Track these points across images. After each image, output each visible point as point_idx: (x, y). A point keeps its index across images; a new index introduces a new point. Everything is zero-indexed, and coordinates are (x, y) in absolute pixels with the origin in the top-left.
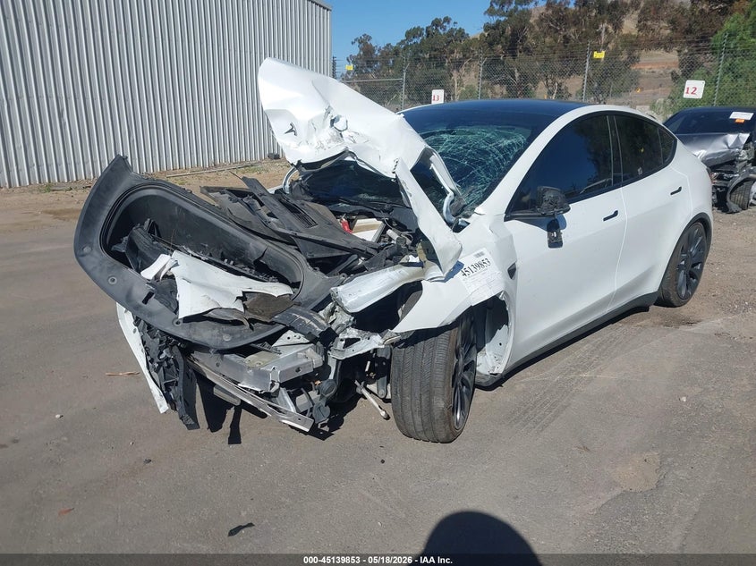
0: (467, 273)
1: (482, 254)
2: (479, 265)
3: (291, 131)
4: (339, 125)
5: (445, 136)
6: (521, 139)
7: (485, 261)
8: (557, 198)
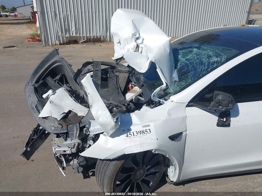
0: (129, 136)
1: (149, 126)
2: (142, 132)
3: (119, 43)
4: (139, 41)
5: (195, 50)
6: (224, 58)
7: (148, 131)
8: (223, 100)
